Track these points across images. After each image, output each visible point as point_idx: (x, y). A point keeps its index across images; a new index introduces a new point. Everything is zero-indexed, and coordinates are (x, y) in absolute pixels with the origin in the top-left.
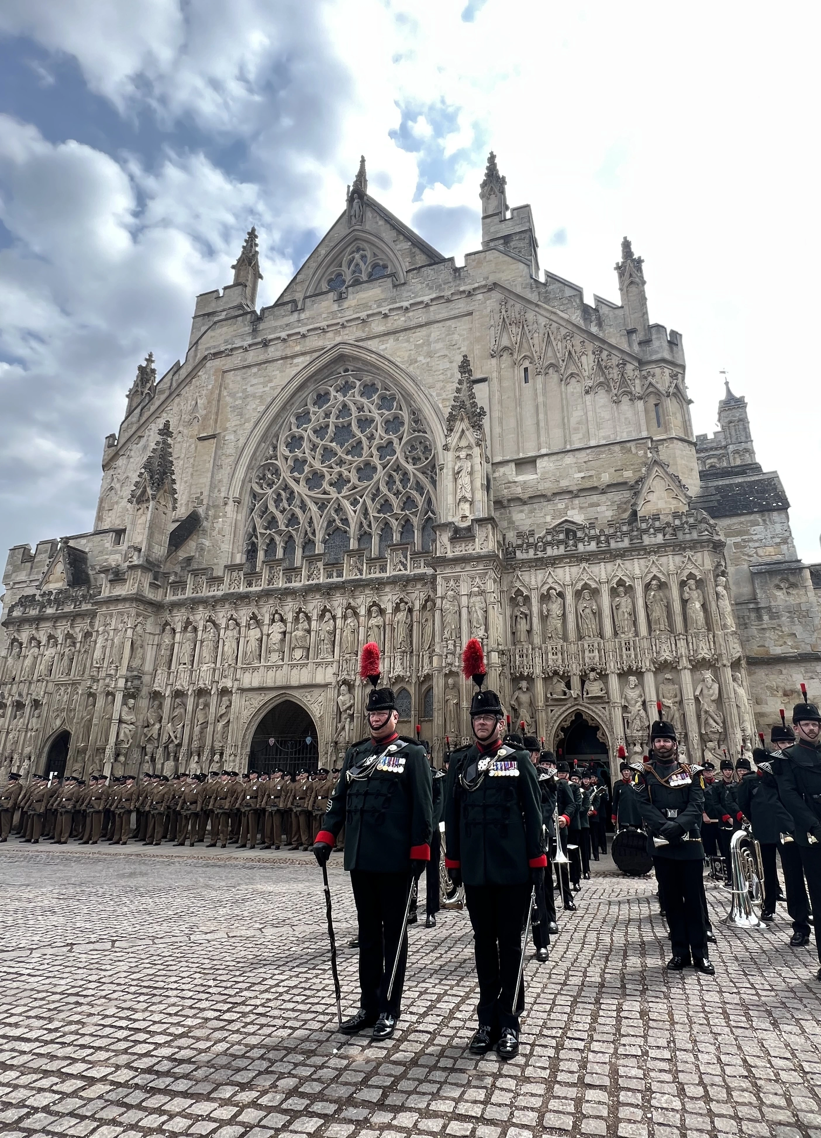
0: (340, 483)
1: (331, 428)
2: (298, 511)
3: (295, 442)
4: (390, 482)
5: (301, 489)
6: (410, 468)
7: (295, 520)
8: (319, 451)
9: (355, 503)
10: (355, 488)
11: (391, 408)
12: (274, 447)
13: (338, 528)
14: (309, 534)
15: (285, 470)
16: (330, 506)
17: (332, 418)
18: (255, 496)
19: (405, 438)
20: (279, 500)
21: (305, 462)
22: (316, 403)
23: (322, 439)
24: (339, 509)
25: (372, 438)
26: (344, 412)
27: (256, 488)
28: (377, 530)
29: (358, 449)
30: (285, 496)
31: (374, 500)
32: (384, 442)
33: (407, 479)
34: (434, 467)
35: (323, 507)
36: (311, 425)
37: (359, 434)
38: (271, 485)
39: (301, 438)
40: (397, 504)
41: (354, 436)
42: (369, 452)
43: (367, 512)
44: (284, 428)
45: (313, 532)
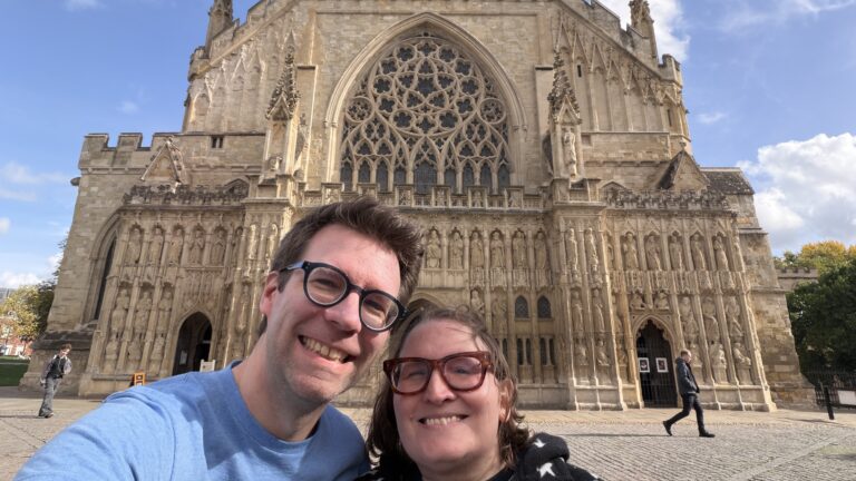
0: (426, 125)
1: (416, 81)
2: (390, 143)
3: (382, 86)
4: (470, 131)
6: (487, 124)
7: (384, 149)
8: (406, 96)
9: (440, 143)
10: (439, 131)
11: (466, 73)
12: (364, 86)
13: (425, 161)
14: (400, 163)
15: (375, 107)
16: (419, 143)
17: (416, 71)
18: (346, 124)
19: (482, 99)
20: (369, 130)
21: (392, 103)
22: (399, 56)
23: (408, 86)
24: (425, 146)
25: (451, 93)
26: (426, 68)
27: (349, 117)
28: (460, 166)
29: (439, 100)
30: (376, 128)
31: (456, 144)
32: (463, 99)
33: (482, 132)
34: (505, 126)
35: (411, 142)
36: (398, 74)
37: (441, 89)
38: (362, 117)
39: (388, 82)
40: (477, 150)
41: (435, 90)
42: (450, 105)
43: (450, 153)
44: (374, 72)
45: (404, 162)
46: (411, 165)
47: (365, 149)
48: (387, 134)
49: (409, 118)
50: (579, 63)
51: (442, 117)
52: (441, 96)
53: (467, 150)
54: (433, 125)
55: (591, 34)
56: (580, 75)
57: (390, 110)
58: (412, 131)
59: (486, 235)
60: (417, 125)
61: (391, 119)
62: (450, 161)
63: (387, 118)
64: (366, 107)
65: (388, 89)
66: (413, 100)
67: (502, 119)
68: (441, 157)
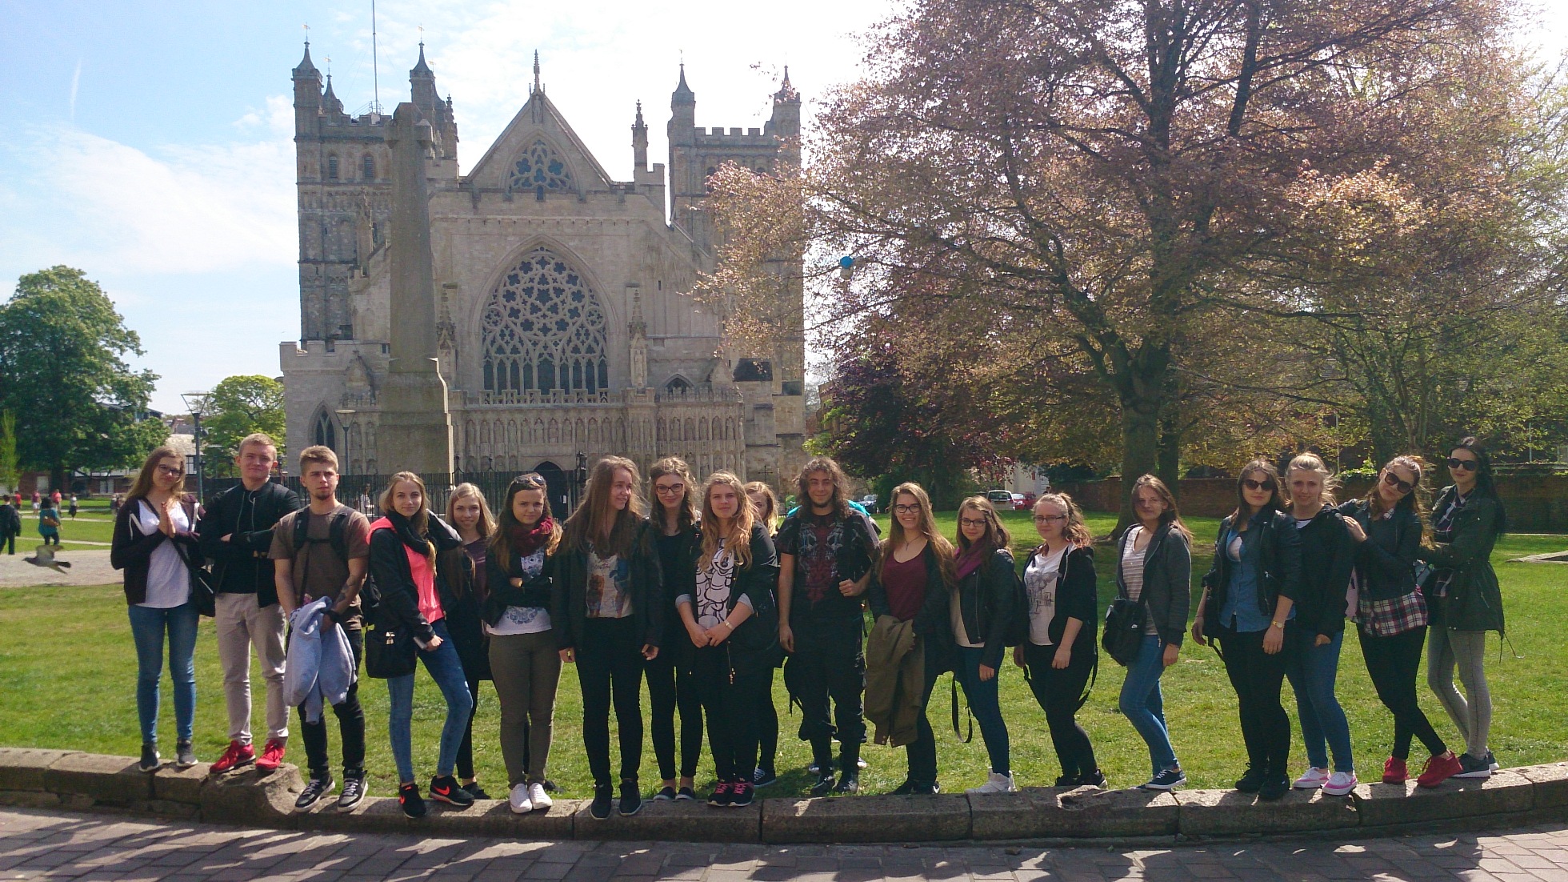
0: (545, 330)
1: (535, 292)
2: (519, 345)
3: (510, 296)
4: (578, 334)
5: (518, 330)
6: (590, 328)
7: (515, 350)
8: (528, 304)
9: (556, 344)
10: (555, 334)
11: (575, 284)
12: (495, 297)
13: (546, 359)
14: (528, 361)
15: (505, 313)
16: (541, 345)
17: (535, 285)
18: (484, 329)
19: (587, 309)
20: (502, 335)
21: (519, 311)
22: (521, 269)
23: (530, 297)
24: (546, 347)
25: (563, 302)
26: (543, 280)
27: (486, 324)
28: (571, 363)
29: (554, 309)
30: (507, 332)
31: (568, 344)
32: (572, 307)
33: (587, 334)
34: (604, 329)
35: (535, 344)
36: (522, 286)
37: (556, 300)
38: (495, 323)
39: (514, 293)
40: (583, 349)
41: (552, 299)
42: (563, 314)
43: (564, 352)
44: (502, 285)
45: (530, 360)
46: (535, 362)
47: (500, 350)
48: (516, 338)
49: (533, 323)
50: (660, 278)
51: (557, 323)
52: (556, 304)
53: (576, 350)
54: (551, 329)
55: (670, 253)
56: (660, 289)
57: (517, 318)
58: (535, 335)
59: (586, 421)
60: (539, 329)
61: (518, 324)
62: (564, 358)
63: (515, 324)
64: (498, 315)
65: (514, 300)
66: (535, 309)
67: (603, 323)
68: (557, 355)
